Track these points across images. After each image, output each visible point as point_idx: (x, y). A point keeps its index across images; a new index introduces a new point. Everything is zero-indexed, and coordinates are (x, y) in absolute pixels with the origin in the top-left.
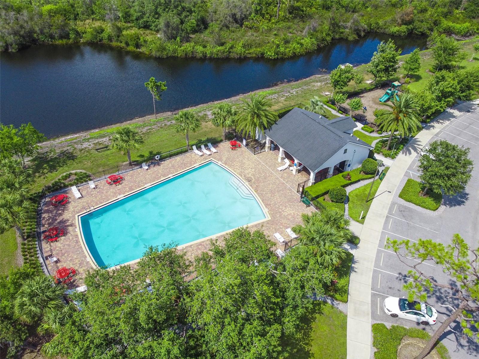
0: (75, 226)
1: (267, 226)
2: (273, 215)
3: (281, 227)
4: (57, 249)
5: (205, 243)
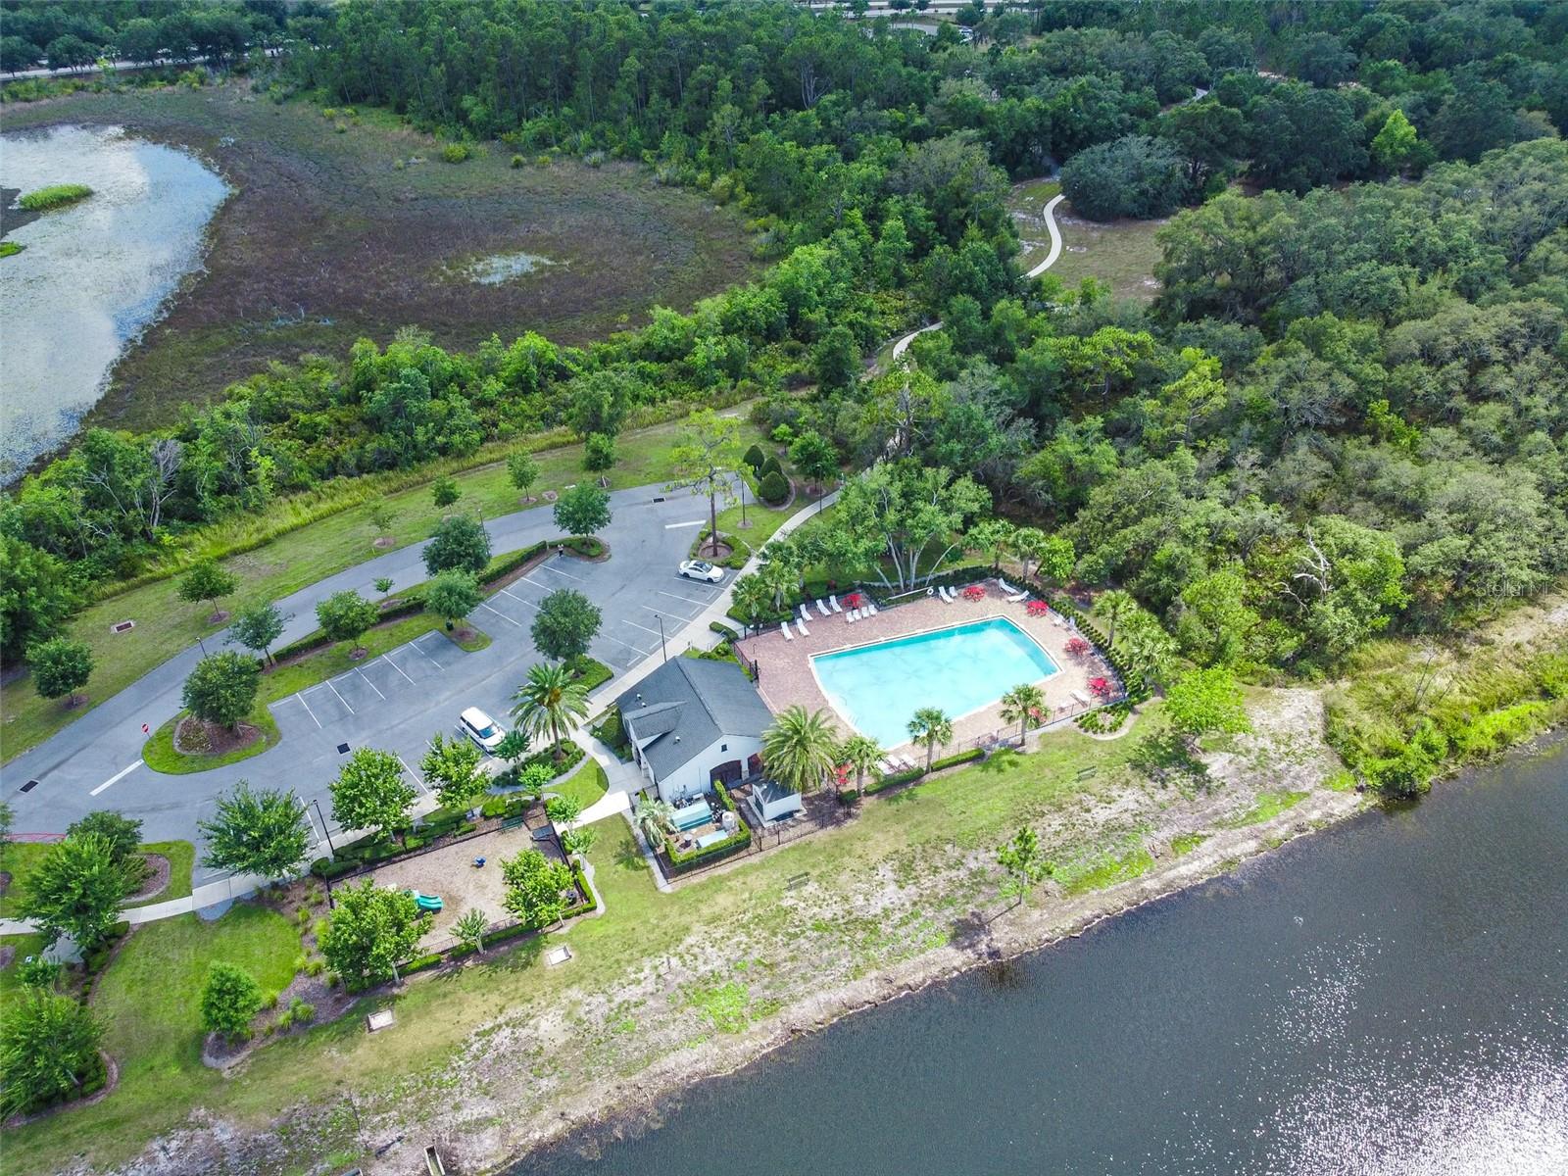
0: (1058, 659)
2: (804, 660)
3: (797, 645)
4: (1063, 636)
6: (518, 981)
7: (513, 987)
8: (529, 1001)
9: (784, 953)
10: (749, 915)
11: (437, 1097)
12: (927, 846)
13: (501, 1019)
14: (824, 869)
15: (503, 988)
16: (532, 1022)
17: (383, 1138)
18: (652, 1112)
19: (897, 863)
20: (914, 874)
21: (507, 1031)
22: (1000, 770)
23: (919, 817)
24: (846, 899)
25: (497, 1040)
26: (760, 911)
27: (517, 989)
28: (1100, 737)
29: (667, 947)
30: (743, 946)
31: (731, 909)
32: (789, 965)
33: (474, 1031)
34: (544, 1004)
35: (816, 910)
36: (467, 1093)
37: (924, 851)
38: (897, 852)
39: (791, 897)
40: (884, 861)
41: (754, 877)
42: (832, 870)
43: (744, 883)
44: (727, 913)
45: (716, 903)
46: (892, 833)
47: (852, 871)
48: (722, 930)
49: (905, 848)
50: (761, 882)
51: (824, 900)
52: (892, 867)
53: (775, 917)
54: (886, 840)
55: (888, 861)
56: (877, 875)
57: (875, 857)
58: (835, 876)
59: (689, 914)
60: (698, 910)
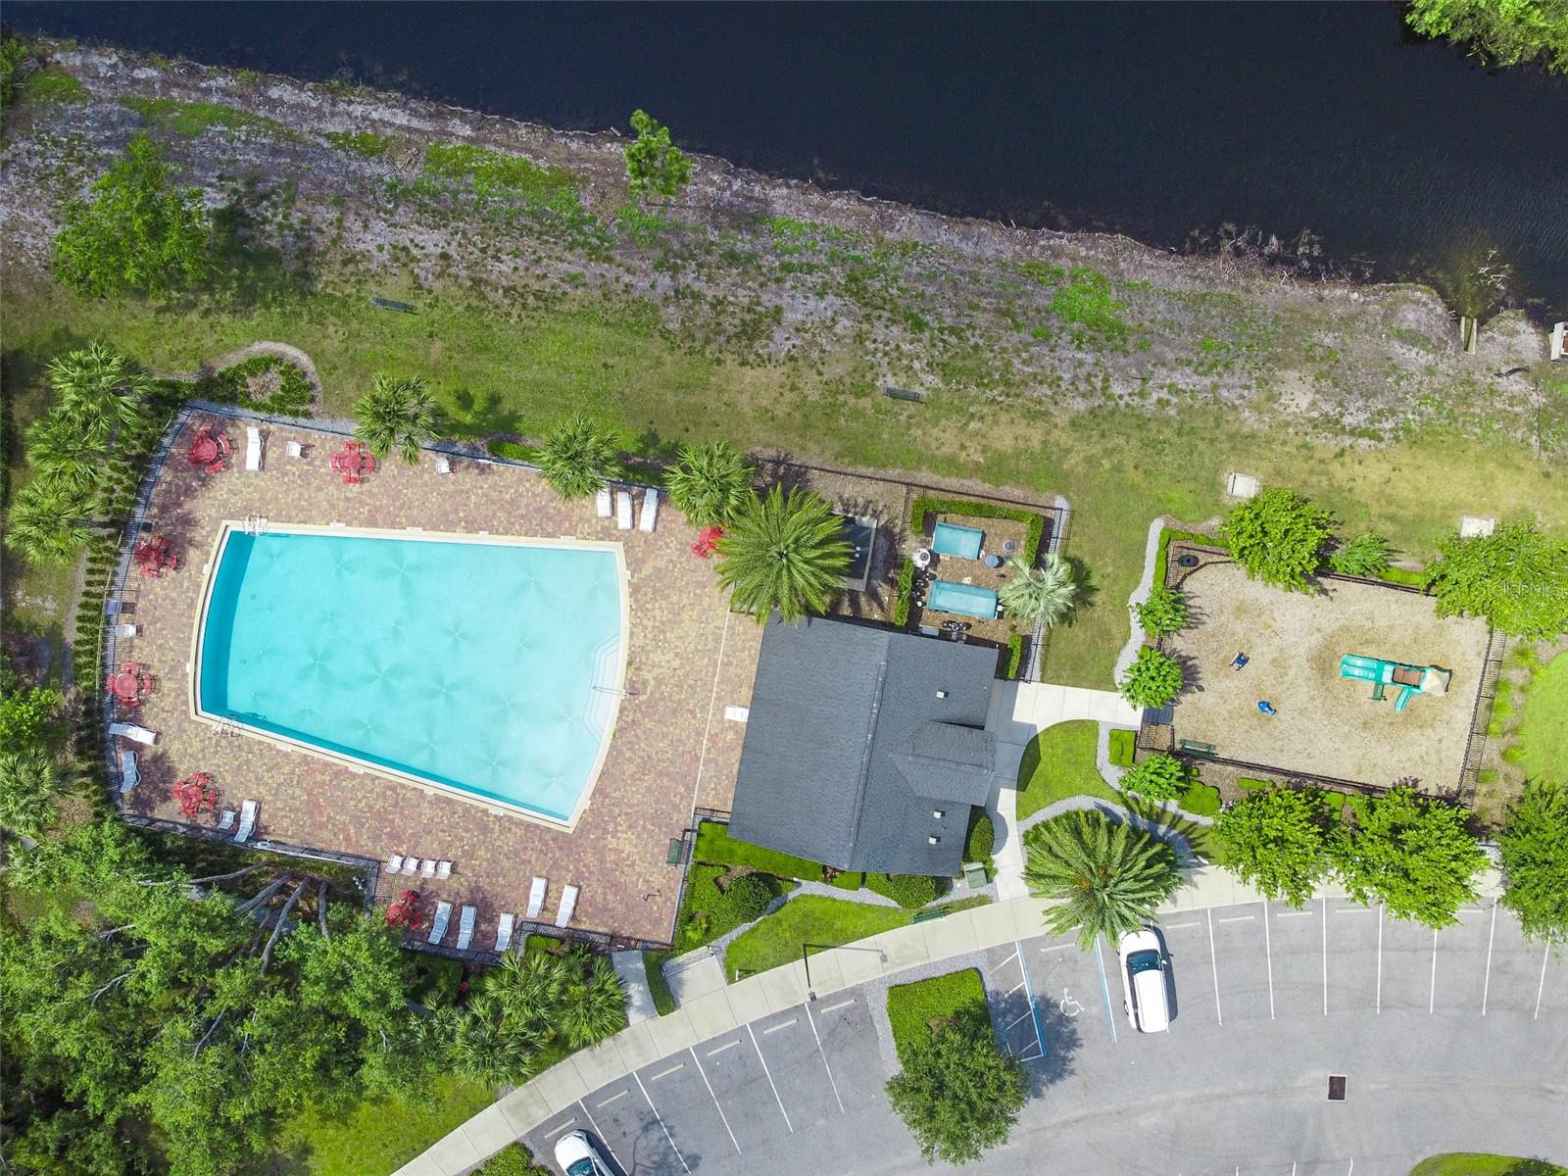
0: (208, 554)
1: (546, 845)
2: (584, 826)
3: (571, 867)
4: (151, 597)
5: (404, 791)
6: (1305, 483)
7: (1314, 479)
8: (1305, 446)
9: (982, 319)
10: (989, 394)
11: (1448, 395)
12: (697, 345)
13: (1347, 441)
14: (852, 401)
15: (1325, 483)
16: (1315, 414)
17: (1516, 385)
18: (1227, 245)
19: (757, 344)
20: (748, 317)
21: (1347, 420)
22: (495, 400)
23: (670, 398)
24: (859, 338)
25: (1363, 416)
26: (973, 390)
27: (1311, 472)
28: (304, 360)
29: (1112, 413)
30: (1024, 355)
31: (1004, 417)
32: (984, 303)
33: (1382, 446)
34: (1291, 430)
35: (906, 347)
36: (1417, 378)
37: (707, 341)
38: (743, 364)
39: (922, 385)
40: (770, 360)
41: (944, 449)
42: (844, 392)
43: (963, 447)
44: (1013, 415)
45: (1016, 439)
46: (725, 397)
47: (820, 374)
48: (1035, 395)
49: (729, 362)
50: (942, 434)
51: (886, 354)
52: (767, 346)
53: (961, 371)
54: (741, 392)
55: (766, 357)
56: (794, 346)
57: (777, 374)
58: (847, 380)
59: (1059, 445)
60: (1045, 443)
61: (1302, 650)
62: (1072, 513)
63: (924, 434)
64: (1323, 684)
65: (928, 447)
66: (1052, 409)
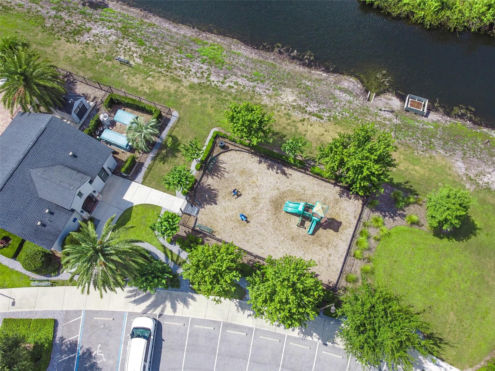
6: (285, 128)
7: (289, 127)
8: (288, 114)
9: (168, 47)
10: (160, 70)
11: (356, 111)
12: (53, 32)
13: (307, 116)
14: (104, 61)
15: (293, 130)
16: (295, 104)
17: (389, 115)
18: (276, 50)
19: (76, 36)
20: (77, 28)
21: (308, 109)
24: (116, 43)
25: (315, 109)
26: (154, 67)
27: (288, 124)
29: (208, 86)
30: (179, 61)
31: (163, 79)
32: (171, 44)
33: (322, 121)
34: (283, 107)
35: (133, 49)
36: (343, 103)
37: (58, 32)
38: (67, 41)
39: (134, 61)
40: (78, 42)
41: (134, 85)
42: (102, 58)
43: (142, 85)
44: (167, 79)
45: (165, 87)
46: (55, 51)
47: (96, 50)
48: (178, 74)
49: (62, 40)
50: (135, 80)
51: (124, 49)
52: (80, 38)
53: (151, 61)
54: (62, 50)
55: (77, 41)
56: (90, 40)
57: (79, 47)
58: (105, 54)
59: (182, 93)
60: (176, 91)
61: (268, 197)
62: (179, 119)
63: (128, 78)
64: (275, 214)
65: (128, 82)
66: (184, 80)
